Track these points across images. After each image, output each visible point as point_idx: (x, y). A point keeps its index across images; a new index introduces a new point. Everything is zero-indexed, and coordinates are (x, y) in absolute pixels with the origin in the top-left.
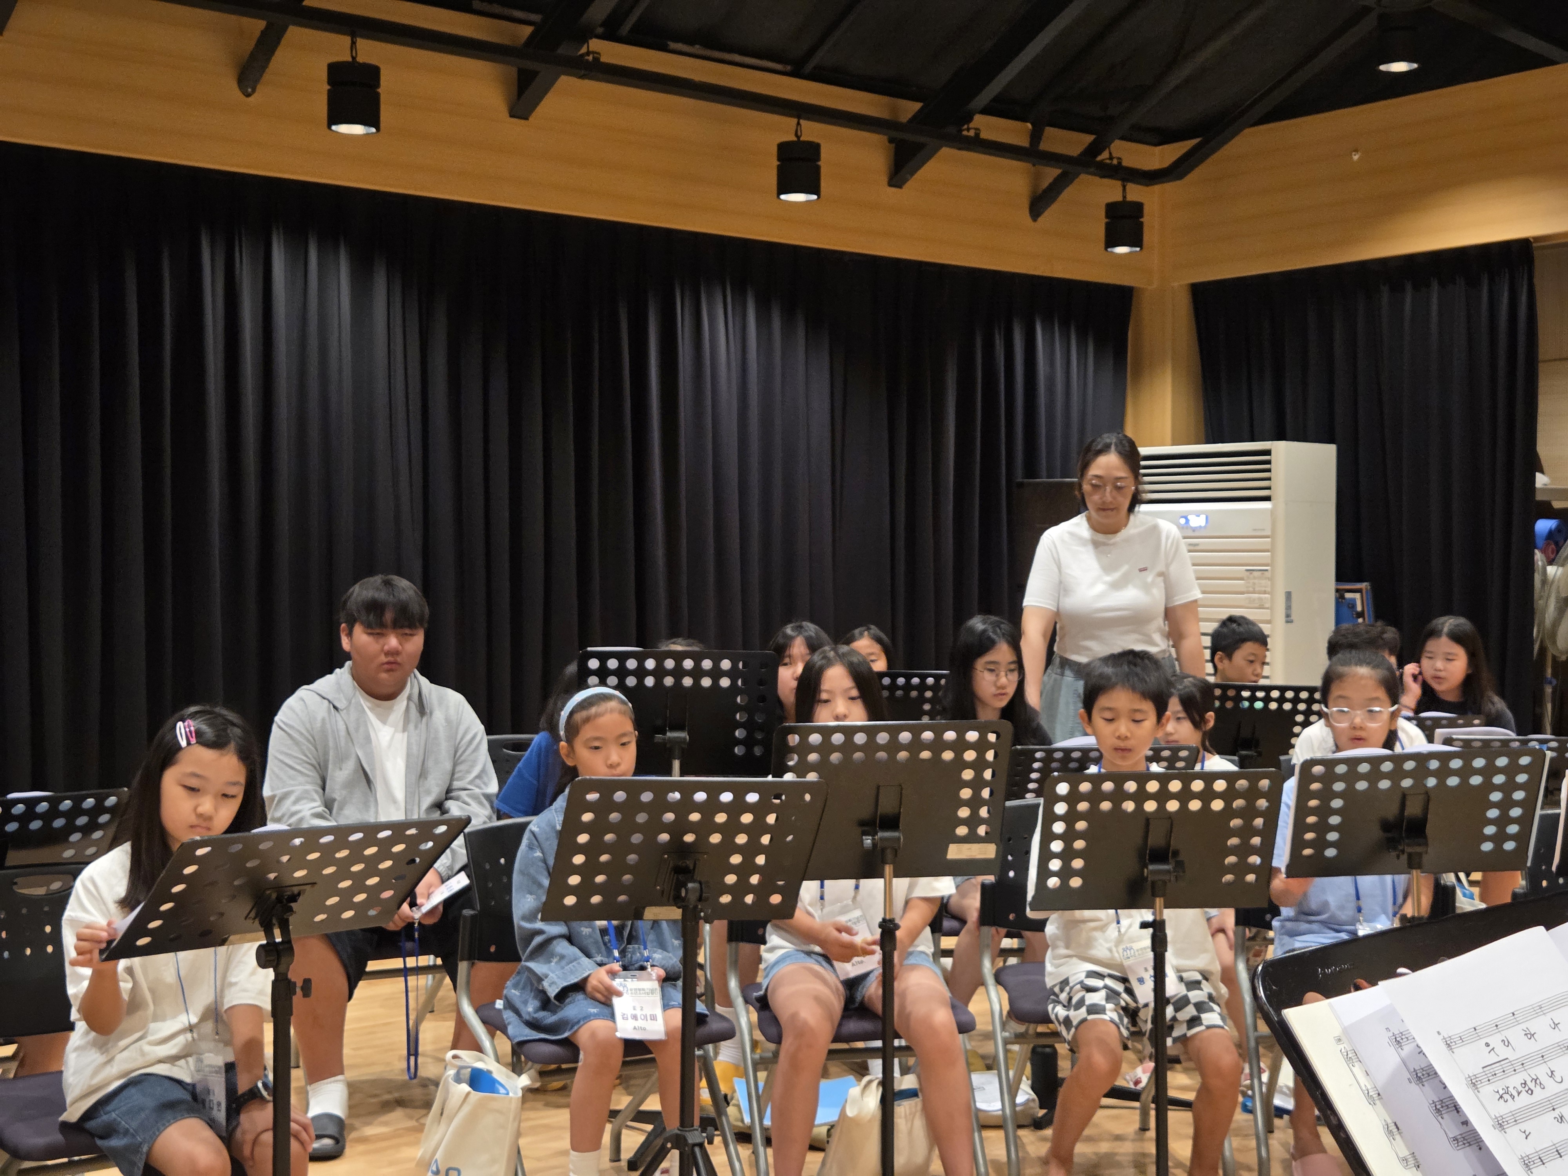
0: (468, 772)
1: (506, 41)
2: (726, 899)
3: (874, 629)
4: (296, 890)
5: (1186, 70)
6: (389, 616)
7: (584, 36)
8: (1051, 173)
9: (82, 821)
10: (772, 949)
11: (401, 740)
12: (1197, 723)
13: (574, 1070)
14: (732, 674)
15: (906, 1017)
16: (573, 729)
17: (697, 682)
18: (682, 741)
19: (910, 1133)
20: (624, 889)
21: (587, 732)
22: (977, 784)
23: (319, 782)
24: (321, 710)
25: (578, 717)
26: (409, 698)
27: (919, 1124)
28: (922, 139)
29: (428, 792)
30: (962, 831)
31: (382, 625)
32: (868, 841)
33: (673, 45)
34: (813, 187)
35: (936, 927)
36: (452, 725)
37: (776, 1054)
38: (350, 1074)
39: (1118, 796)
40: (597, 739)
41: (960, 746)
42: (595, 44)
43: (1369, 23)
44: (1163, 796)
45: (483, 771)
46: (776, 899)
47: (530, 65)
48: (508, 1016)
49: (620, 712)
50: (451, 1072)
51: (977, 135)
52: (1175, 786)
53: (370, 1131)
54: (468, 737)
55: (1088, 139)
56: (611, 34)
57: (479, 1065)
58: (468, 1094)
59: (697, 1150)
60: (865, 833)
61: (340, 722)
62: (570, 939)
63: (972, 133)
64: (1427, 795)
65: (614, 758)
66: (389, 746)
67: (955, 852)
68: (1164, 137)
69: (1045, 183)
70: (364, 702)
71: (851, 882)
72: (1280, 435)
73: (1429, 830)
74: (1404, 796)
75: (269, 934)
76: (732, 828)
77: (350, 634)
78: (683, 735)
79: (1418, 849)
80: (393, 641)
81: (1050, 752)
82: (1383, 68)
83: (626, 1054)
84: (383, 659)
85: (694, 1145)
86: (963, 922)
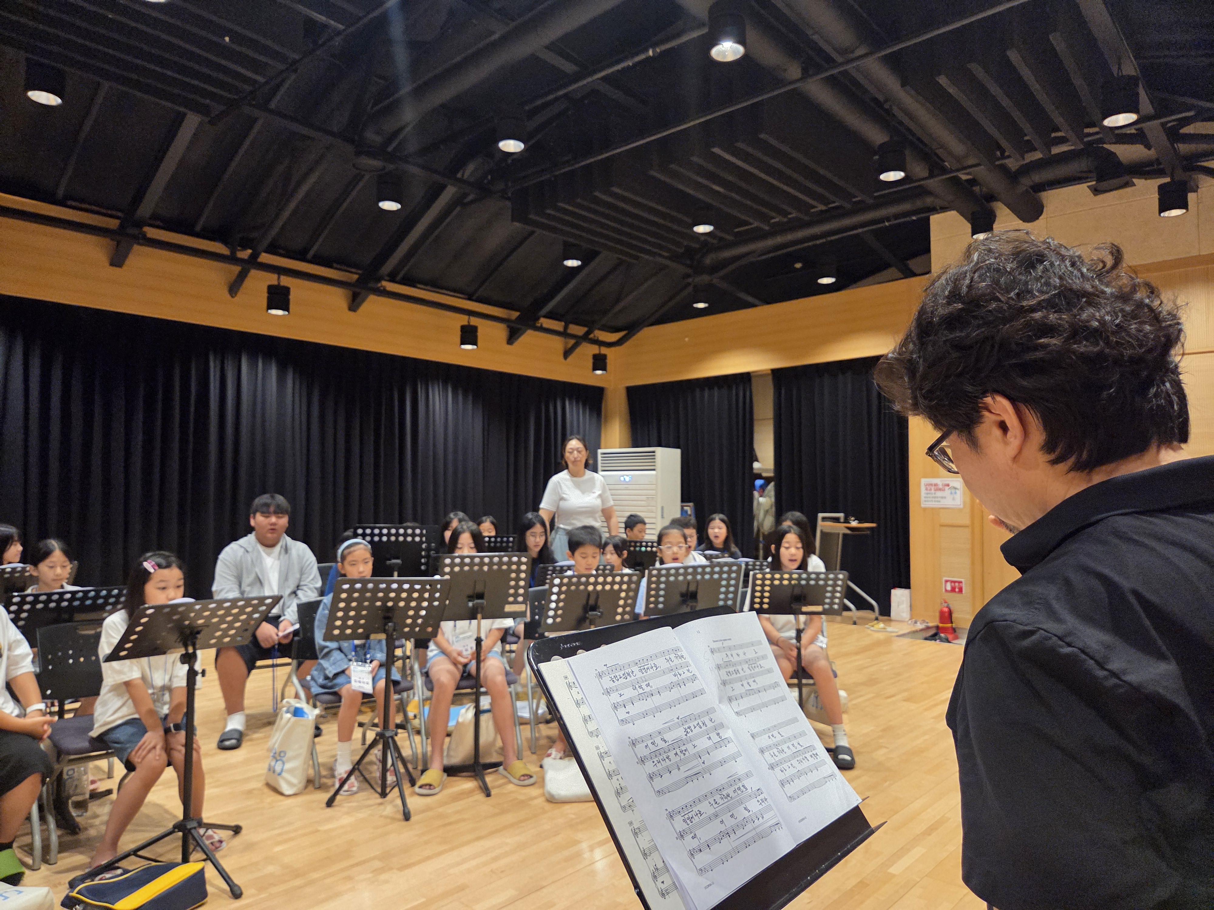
0: (308, 578)
1: (349, 281)
2: (407, 629)
3: (491, 518)
4: (200, 628)
5: (621, 305)
6: (272, 509)
7: (379, 280)
8: (572, 342)
9: (112, 600)
10: (432, 651)
11: (277, 563)
12: (620, 555)
13: (339, 707)
14: (421, 535)
15: (486, 677)
16: (343, 558)
17: (405, 539)
18: (397, 564)
19: (487, 727)
20: (361, 626)
21: (349, 559)
22: (518, 579)
23: (238, 583)
24: (241, 552)
25: (346, 552)
26: (282, 547)
27: (491, 724)
28: (519, 326)
29: (289, 587)
30: (511, 599)
31: (269, 513)
32: (470, 604)
33: (419, 286)
34: (474, 343)
35: (503, 640)
36: (300, 558)
37: (432, 696)
38: (247, 712)
39: (579, 583)
40: (354, 561)
41: (510, 563)
42: (384, 283)
43: (690, 289)
44: (596, 584)
45: (315, 577)
46: (430, 629)
47: (358, 290)
48: (312, 683)
49: (365, 550)
50: (285, 709)
51: (541, 325)
52: (601, 579)
53: (256, 736)
54: (308, 563)
55: (586, 329)
56: (393, 280)
57: (298, 705)
58: (290, 719)
59: (390, 740)
60: (470, 601)
61: (249, 557)
62: (340, 649)
63: (539, 325)
64: (697, 582)
65: (361, 569)
66: (271, 567)
67: (508, 608)
68: (616, 330)
69: (570, 346)
70: (260, 547)
71: (468, 621)
72: (660, 445)
73: (699, 596)
74: (689, 583)
75: (186, 649)
76: (409, 599)
77: (254, 518)
78: (398, 561)
79: (695, 604)
80: (273, 519)
81: (555, 567)
82: (695, 305)
83: (363, 698)
84: (270, 527)
85: (389, 737)
86: (519, 638)
